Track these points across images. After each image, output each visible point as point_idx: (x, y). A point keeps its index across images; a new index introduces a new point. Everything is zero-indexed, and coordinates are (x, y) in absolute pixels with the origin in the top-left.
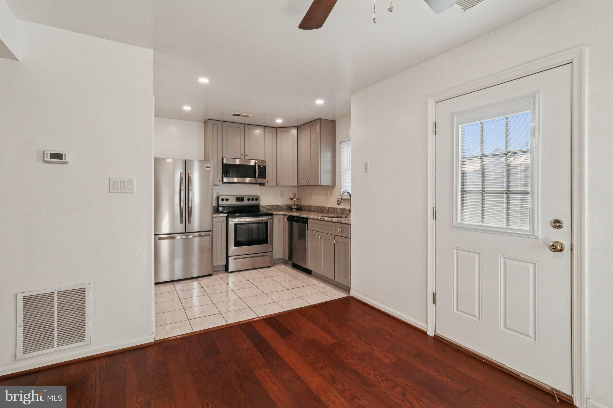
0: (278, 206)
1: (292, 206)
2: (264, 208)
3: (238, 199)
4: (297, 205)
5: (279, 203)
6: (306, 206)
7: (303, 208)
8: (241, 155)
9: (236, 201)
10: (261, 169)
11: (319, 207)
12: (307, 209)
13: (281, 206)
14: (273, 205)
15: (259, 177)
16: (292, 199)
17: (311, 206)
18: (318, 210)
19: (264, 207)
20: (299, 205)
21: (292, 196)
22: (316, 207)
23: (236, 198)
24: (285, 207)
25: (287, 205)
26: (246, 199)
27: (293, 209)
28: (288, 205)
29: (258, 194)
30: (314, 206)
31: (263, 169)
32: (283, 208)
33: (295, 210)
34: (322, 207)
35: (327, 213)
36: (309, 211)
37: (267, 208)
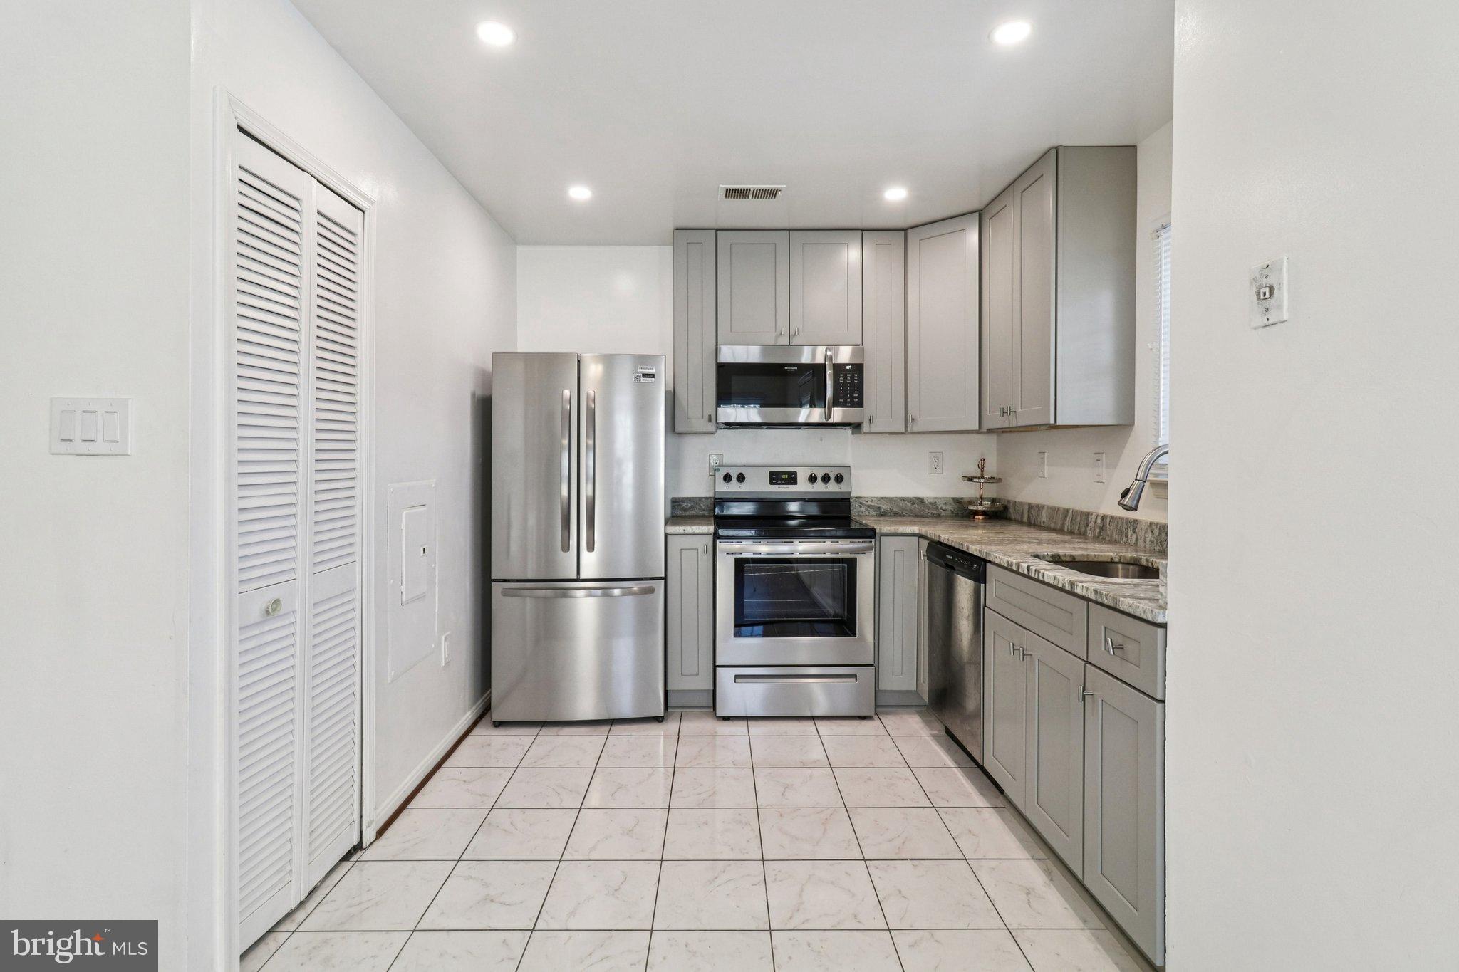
0: (920, 501)
1: (970, 502)
2: (870, 507)
3: (775, 478)
4: (994, 501)
5: (927, 493)
6: (1021, 504)
7: (1011, 510)
8: (779, 333)
9: (771, 483)
10: (845, 377)
11: (1067, 511)
12: (1025, 519)
13: (933, 501)
14: (903, 499)
15: (836, 403)
16: (970, 479)
17: (1040, 508)
18: (1063, 525)
19: (869, 503)
20: (999, 501)
21: (973, 470)
22: (1054, 510)
23: (771, 474)
24: (947, 507)
25: (953, 499)
26: (803, 475)
27: (976, 513)
28: (958, 501)
29: (848, 461)
30: (1049, 508)
31: (852, 377)
32: (941, 508)
33: (980, 517)
34: (1077, 511)
35: (1098, 537)
36: (1032, 524)
37: (880, 508)
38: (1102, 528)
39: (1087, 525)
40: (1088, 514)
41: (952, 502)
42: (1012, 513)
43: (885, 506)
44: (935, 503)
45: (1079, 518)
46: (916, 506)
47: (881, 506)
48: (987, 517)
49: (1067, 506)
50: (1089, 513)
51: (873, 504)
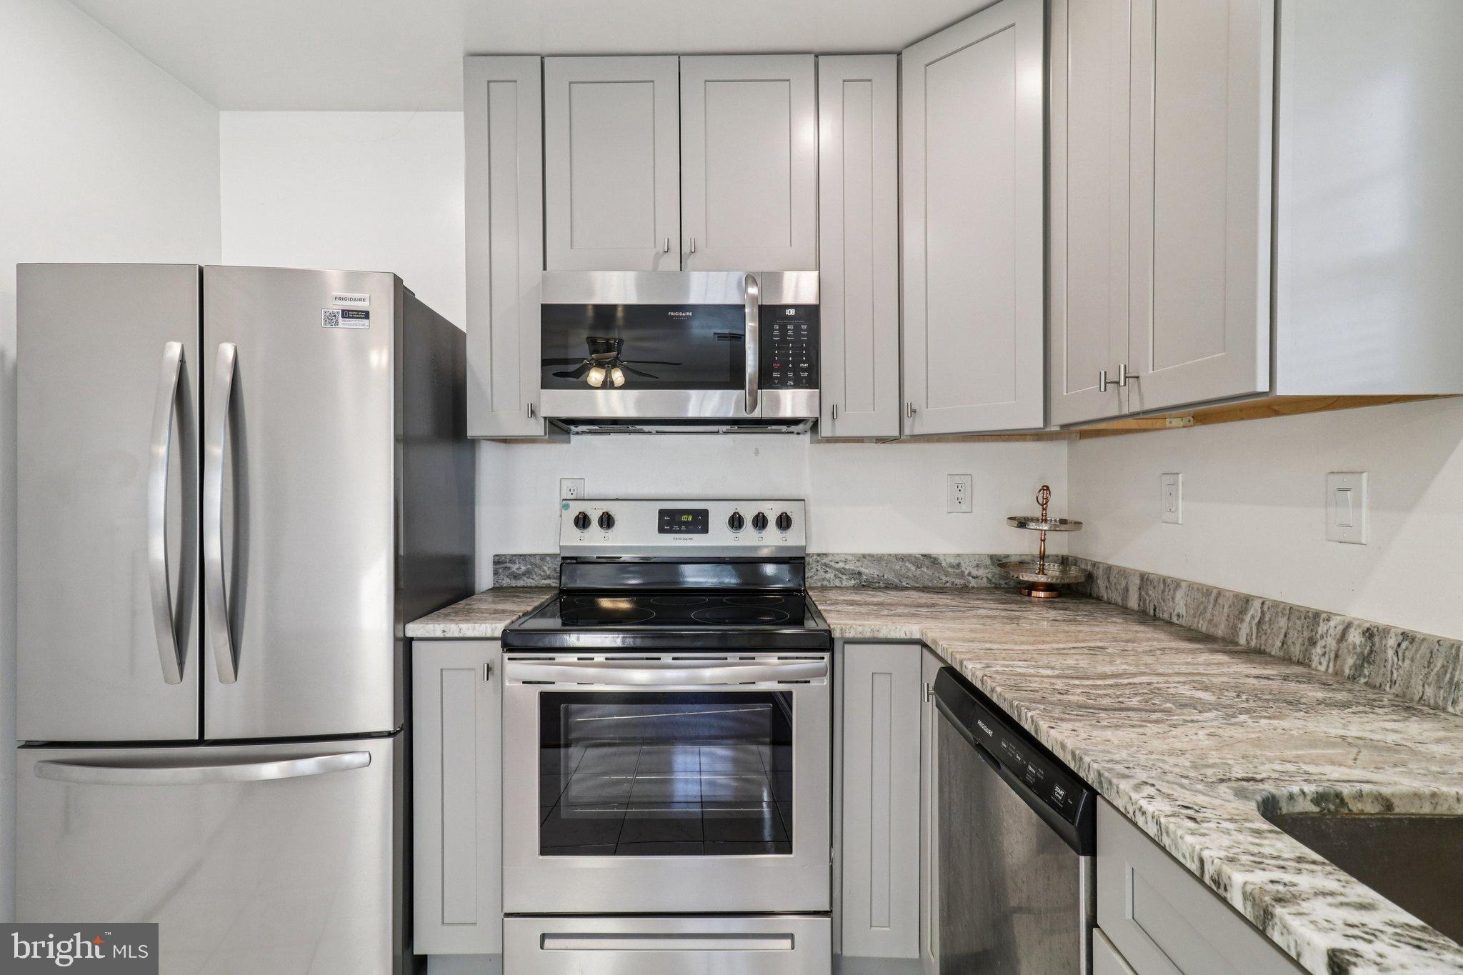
0: (933, 561)
1: (1022, 564)
2: (843, 571)
3: (671, 521)
4: (1064, 561)
5: (944, 546)
6: (1123, 573)
7: (1101, 583)
8: (662, 251)
9: (662, 530)
10: (783, 329)
11: (1247, 600)
12: (1133, 603)
13: (955, 561)
14: (902, 558)
15: (766, 379)
16: (1022, 523)
17: (1170, 585)
18: (1235, 630)
19: (841, 565)
20: (1076, 561)
21: (1029, 508)
22: (1210, 595)
23: (662, 513)
24: (981, 572)
25: (991, 557)
26: (718, 517)
27: (1033, 586)
28: (1000, 562)
29: (804, 489)
30: (1191, 586)
31: (797, 329)
32: (969, 574)
33: (1042, 594)
34: (1276, 604)
35: (1353, 678)
36: (1148, 616)
37: (860, 573)
38: (1367, 659)
39: (1313, 642)
40: (1315, 617)
41: (988, 562)
42: (1101, 586)
43: (870, 571)
44: (959, 565)
45: (1283, 622)
46: (925, 569)
47: (863, 570)
48: (1054, 594)
49: (1245, 589)
50: (1317, 615)
51: (847, 567)
